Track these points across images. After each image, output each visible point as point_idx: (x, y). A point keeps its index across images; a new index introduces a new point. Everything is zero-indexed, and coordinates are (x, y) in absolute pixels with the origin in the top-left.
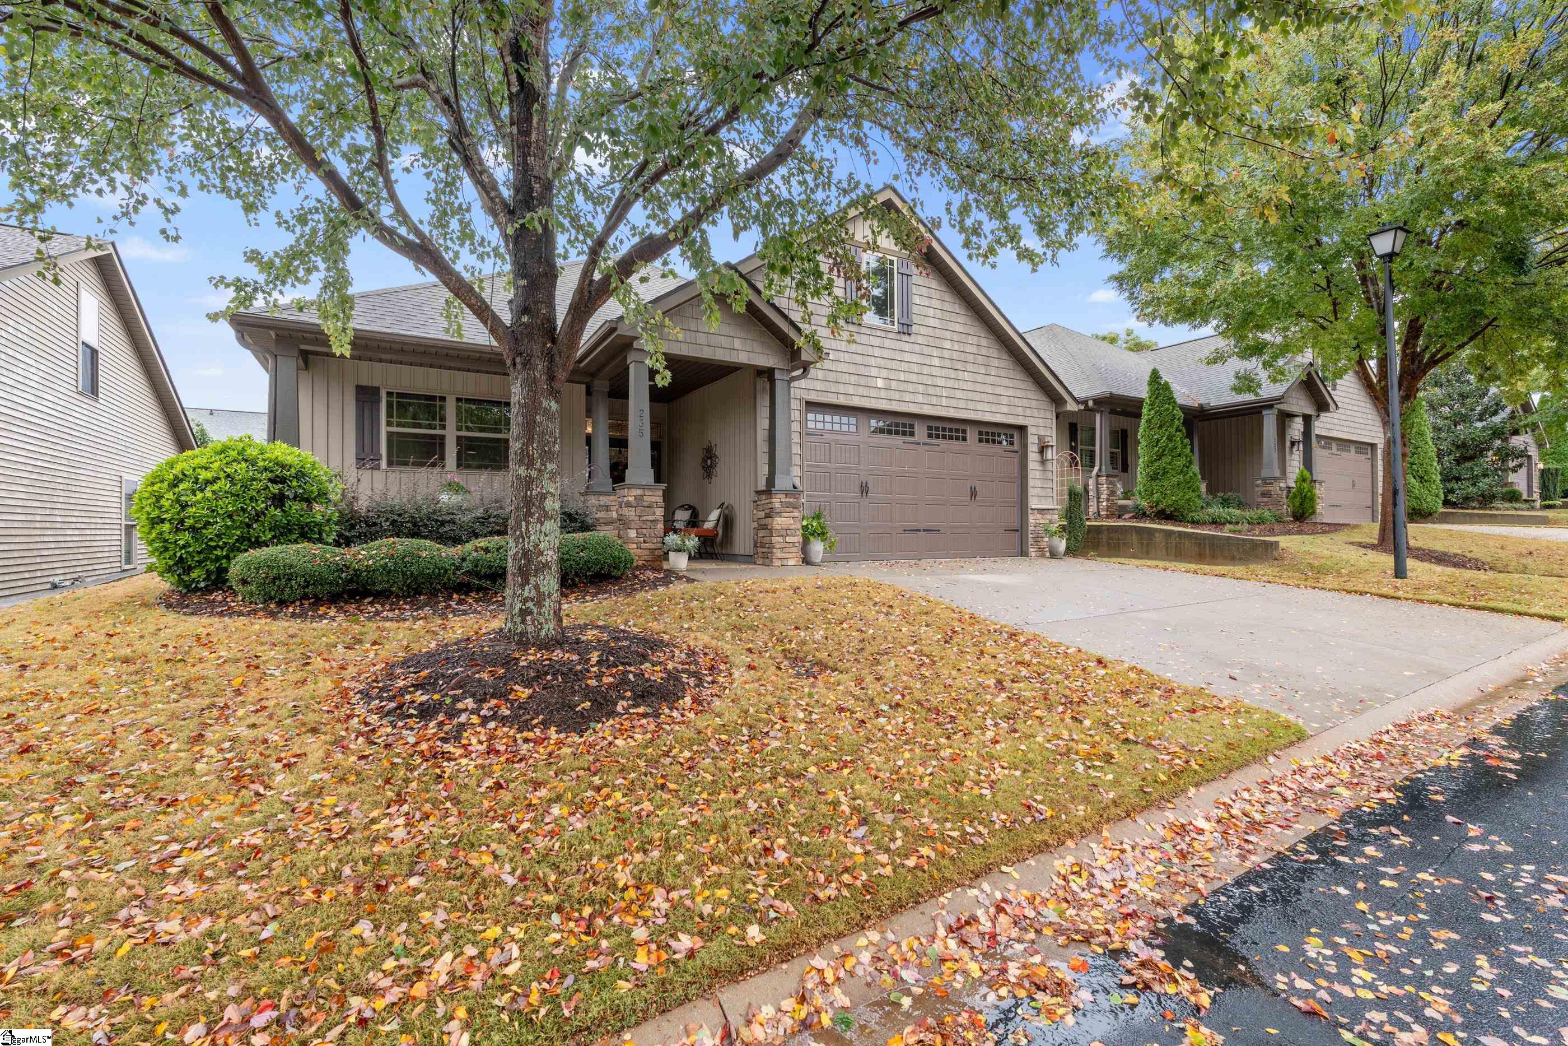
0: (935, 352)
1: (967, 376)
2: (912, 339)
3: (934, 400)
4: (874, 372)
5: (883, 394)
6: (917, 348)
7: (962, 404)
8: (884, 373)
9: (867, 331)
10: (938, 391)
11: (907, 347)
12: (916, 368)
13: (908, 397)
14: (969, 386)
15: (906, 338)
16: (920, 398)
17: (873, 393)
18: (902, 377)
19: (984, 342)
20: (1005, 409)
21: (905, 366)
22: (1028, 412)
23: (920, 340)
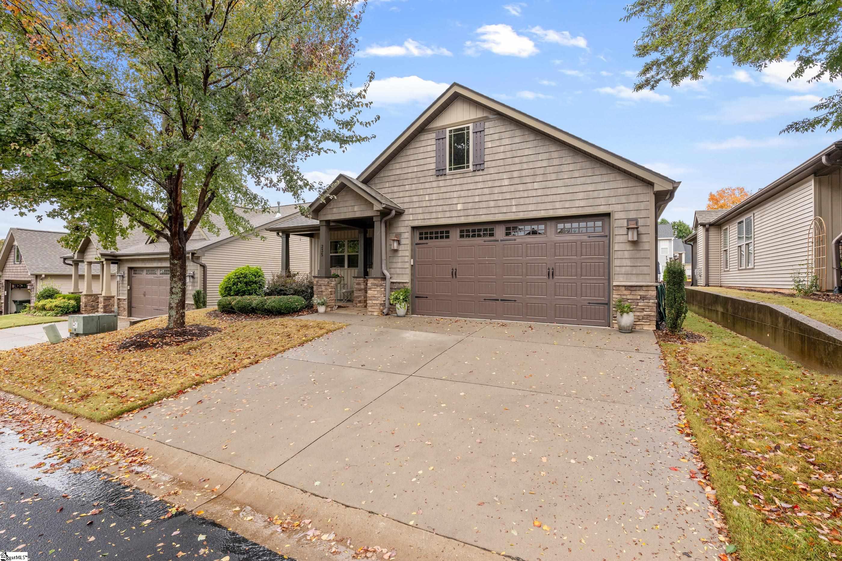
0: (505, 176)
1: (536, 186)
2: (485, 172)
3: (504, 210)
4: (455, 201)
5: (462, 213)
6: (488, 177)
7: (531, 207)
8: (462, 200)
9: (451, 177)
10: (508, 203)
11: (480, 179)
12: (486, 191)
13: (481, 212)
14: (540, 192)
15: (481, 173)
16: (493, 211)
17: (455, 214)
18: (477, 199)
19: (555, 155)
20: (582, 203)
21: (477, 192)
22: (613, 200)
23: (492, 171)
